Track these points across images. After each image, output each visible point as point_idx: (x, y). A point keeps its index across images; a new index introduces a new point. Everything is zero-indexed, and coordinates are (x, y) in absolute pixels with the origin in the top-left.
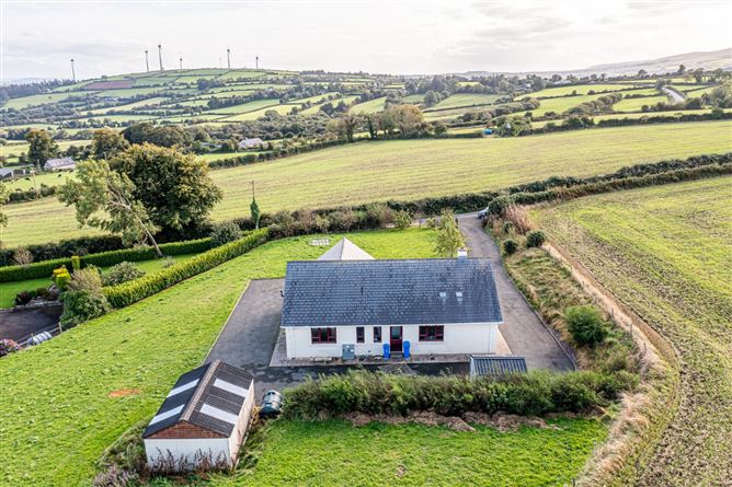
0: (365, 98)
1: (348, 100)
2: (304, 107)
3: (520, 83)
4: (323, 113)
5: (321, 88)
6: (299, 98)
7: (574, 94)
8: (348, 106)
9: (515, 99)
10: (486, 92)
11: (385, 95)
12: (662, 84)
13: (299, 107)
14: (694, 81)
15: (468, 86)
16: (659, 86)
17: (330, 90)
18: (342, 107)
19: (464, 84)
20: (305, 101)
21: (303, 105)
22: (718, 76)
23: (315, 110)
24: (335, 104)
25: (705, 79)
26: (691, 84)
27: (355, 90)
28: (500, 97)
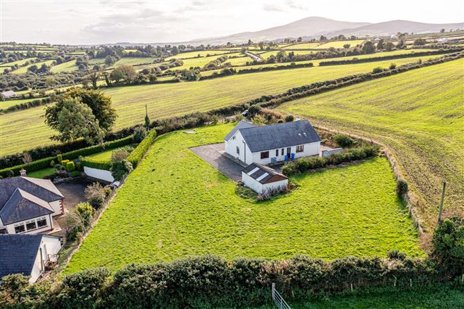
0: (59, 62)
1: (48, 63)
2: (13, 68)
3: (163, 50)
4: (31, 72)
5: (22, 55)
6: (6, 62)
7: (199, 56)
8: (49, 67)
9: (166, 60)
10: (144, 56)
11: (74, 59)
12: (245, 50)
13: (10, 69)
14: (259, 48)
15: (131, 53)
16: (243, 52)
17: (28, 56)
18: (44, 69)
19: (128, 51)
20: (13, 64)
21: (12, 67)
22: (271, 46)
23: (24, 71)
24: (39, 66)
25: (265, 47)
26: (258, 50)
27: (51, 56)
28: (156, 59)
